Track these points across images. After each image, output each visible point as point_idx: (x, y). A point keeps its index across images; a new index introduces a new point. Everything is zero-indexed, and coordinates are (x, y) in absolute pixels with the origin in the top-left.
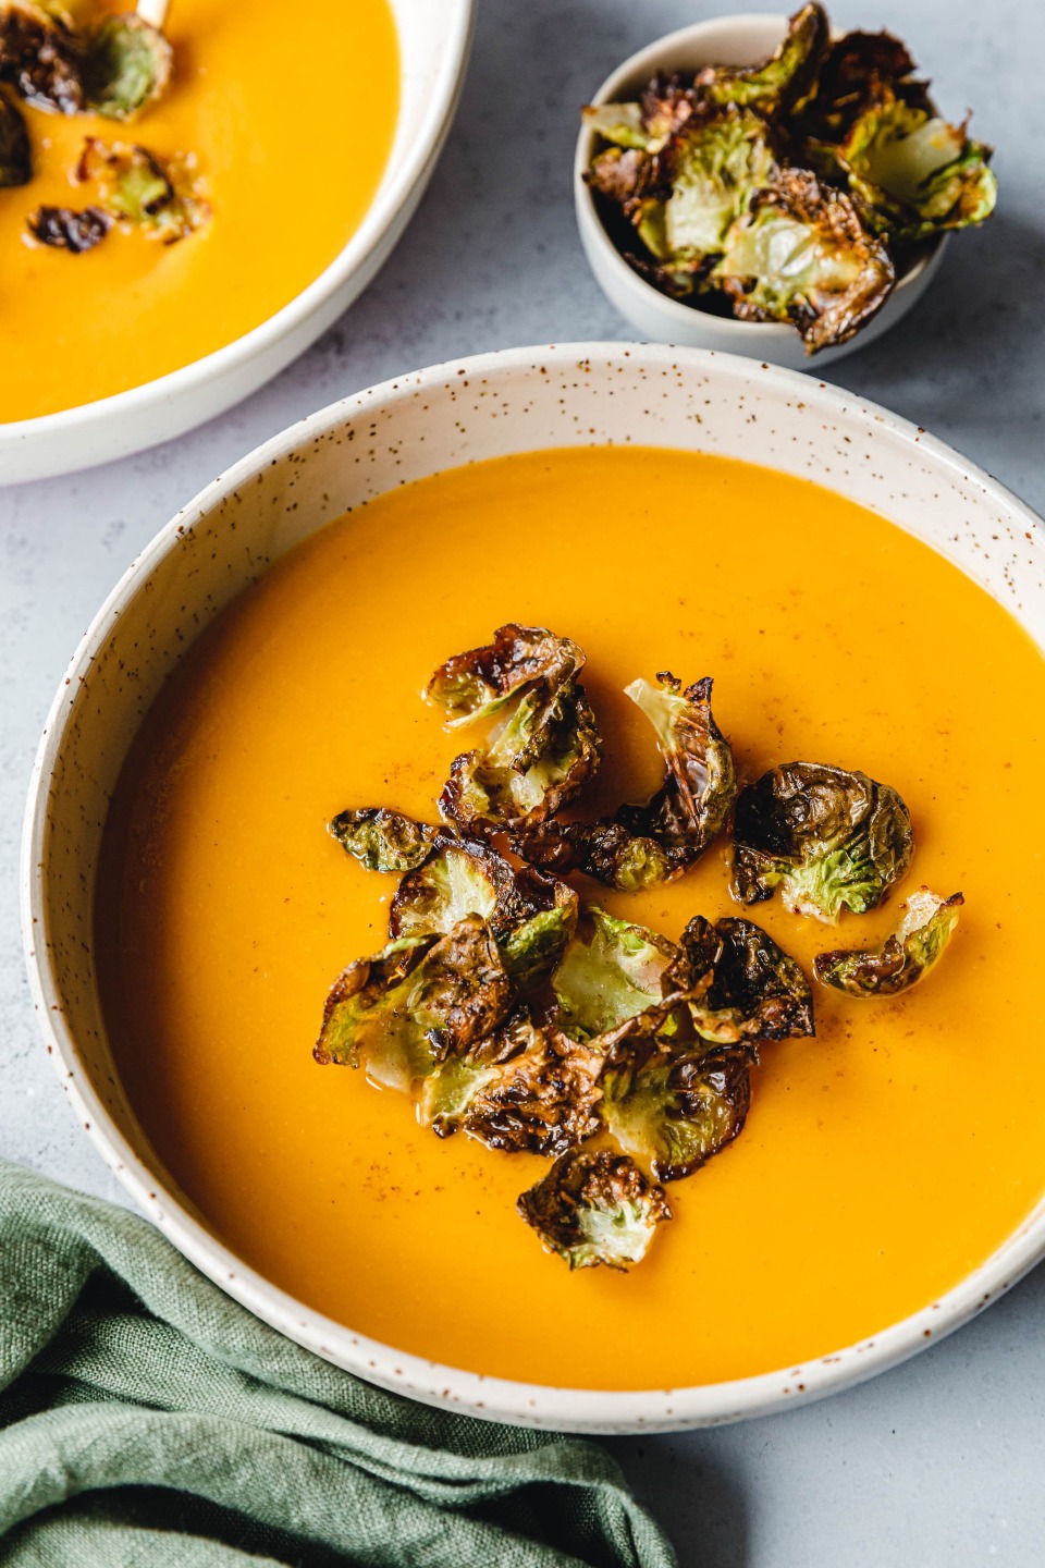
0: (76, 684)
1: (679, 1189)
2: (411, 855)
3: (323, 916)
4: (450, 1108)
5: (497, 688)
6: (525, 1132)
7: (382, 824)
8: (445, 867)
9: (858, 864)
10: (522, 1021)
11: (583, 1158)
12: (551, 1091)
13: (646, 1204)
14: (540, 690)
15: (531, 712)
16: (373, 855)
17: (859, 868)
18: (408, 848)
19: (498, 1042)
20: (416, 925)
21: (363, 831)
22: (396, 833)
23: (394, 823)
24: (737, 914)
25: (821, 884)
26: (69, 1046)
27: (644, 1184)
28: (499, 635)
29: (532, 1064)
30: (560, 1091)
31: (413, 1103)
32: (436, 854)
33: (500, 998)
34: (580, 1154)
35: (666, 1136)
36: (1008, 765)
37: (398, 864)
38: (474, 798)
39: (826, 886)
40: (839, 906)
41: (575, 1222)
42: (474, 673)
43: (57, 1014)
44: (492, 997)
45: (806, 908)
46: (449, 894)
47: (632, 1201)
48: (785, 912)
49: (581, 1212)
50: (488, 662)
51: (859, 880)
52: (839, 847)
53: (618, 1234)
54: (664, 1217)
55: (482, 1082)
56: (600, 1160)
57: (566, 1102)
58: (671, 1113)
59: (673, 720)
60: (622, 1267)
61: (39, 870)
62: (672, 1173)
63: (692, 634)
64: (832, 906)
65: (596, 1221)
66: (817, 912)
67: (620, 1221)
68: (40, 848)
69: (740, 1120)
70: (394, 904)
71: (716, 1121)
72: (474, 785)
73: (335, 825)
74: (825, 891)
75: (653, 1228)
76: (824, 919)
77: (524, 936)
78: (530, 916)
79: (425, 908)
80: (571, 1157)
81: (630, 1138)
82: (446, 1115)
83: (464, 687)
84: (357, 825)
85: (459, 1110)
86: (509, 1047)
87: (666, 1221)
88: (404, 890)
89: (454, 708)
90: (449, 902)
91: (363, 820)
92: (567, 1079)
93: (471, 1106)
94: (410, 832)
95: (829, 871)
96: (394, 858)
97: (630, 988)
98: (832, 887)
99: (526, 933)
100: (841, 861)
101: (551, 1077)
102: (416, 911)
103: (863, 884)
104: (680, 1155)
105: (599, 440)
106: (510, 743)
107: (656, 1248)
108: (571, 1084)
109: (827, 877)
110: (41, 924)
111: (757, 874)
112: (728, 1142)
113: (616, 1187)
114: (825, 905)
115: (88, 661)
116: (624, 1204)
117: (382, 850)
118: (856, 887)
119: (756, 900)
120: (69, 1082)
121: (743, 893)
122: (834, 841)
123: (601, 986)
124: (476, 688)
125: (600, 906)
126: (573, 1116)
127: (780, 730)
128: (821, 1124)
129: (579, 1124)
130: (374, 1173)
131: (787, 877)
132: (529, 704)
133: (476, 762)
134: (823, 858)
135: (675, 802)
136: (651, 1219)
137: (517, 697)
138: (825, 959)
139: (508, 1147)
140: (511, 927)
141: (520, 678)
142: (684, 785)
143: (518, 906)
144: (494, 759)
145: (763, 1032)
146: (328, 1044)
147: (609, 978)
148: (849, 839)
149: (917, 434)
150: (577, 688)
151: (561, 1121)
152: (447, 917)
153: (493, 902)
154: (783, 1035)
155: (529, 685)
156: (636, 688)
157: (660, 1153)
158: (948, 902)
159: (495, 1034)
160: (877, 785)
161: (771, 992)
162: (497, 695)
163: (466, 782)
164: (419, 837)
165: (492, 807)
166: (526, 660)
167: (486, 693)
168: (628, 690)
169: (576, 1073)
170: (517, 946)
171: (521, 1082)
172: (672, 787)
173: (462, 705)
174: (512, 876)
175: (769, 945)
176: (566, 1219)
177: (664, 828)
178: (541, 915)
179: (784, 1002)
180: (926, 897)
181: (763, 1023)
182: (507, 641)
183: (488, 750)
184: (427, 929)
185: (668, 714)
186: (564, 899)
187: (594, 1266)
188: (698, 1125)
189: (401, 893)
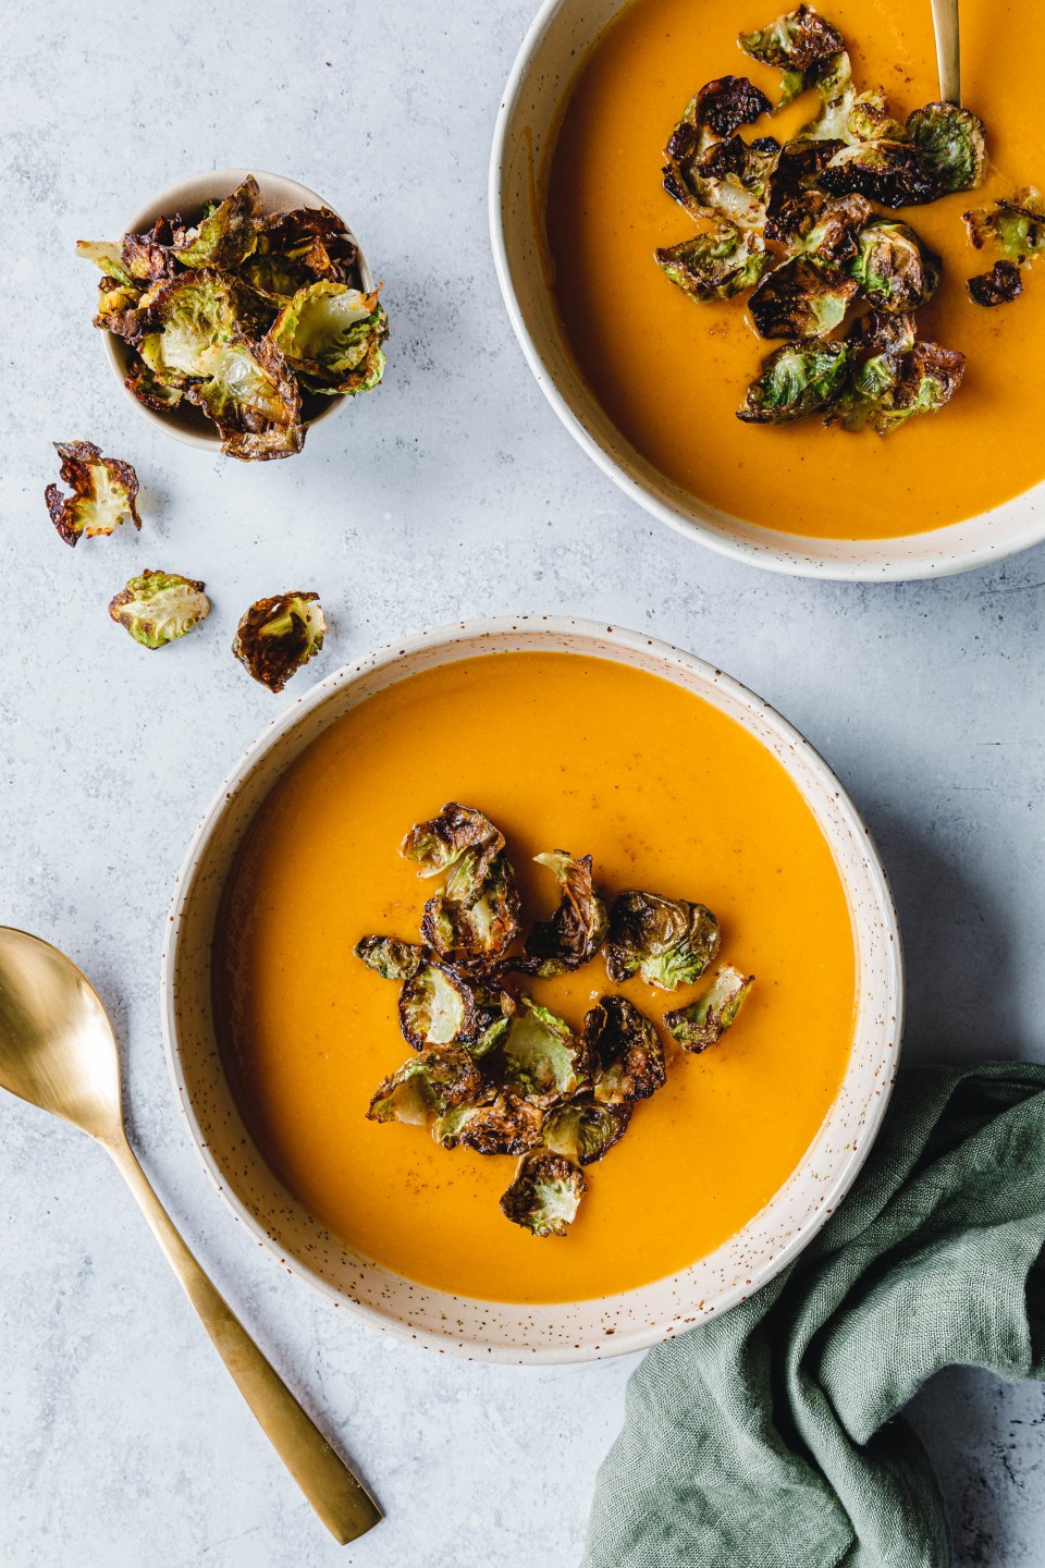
0: (178, 919)
1: (592, 1169)
2: (407, 968)
3: (357, 1012)
4: (452, 1130)
5: (448, 841)
6: (498, 1144)
7: (386, 946)
8: (430, 974)
9: (685, 957)
10: (491, 1088)
11: (534, 1159)
12: (510, 1124)
13: (573, 1182)
14: (479, 850)
15: (472, 863)
16: (384, 969)
17: (686, 960)
18: (405, 964)
19: (476, 1098)
20: (416, 1013)
21: (376, 951)
22: (396, 954)
23: (394, 946)
24: (614, 991)
25: (663, 971)
26: (216, 1169)
27: (571, 1168)
28: (446, 810)
29: (499, 1110)
30: (516, 1124)
31: (429, 1130)
32: (422, 969)
33: (476, 1085)
34: (532, 1157)
35: (582, 1136)
36: (780, 871)
37: (399, 975)
38: (443, 926)
39: (667, 972)
40: (676, 983)
41: (533, 1192)
42: (432, 833)
43: (206, 1149)
44: (471, 1085)
45: (656, 983)
46: (433, 989)
47: (564, 1180)
48: (643, 984)
49: (536, 1187)
50: (442, 827)
51: (687, 966)
52: (674, 947)
53: (559, 1199)
54: (584, 1190)
55: (469, 1117)
56: (545, 1158)
57: (522, 1127)
58: (584, 1121)
59: (564, 865)
60: (564, 1232)
61: (177, 1054)
62: (584, 1161)
63: (571, 793)
64: (672, 983)
65: (546, 1192)
66: (662, 987)
67: (559, 1191)
68: (175, 1038)
69: (624, 1125)
70: (401, 1001)
71: (610, 1125)
72: (441, 920)
73: (359, 952)
74: (667, 977)
75: (579, 1200)
76: (667, 989)
77: (486, 1043)
78: (487, 1026)
79: (420, 1001)
80: (527, 1159)
81: (563, 1145)
82: (450, 1135)
83: (427, 844)
84: (372, 948)
85: (457, 1131)
86: (483, 1102)
87: (585, 1187)
88: (406, 995)
89: (423, 859)
90: (434, 994)
91: (375, 945)
92: (520, 1117)
93: (463, 1130)
94: (404, 954)
95: (668, 961)
96: (397, 971)
97: (552, 1039)
98: (670, 971)
99: (487, 1039)
100: (675, 955)
101: (510, 1117)
102: (415, 1003)
103: (690, 969)
104: (591, 1148)
106: (462, 887)
107: (581, 1211)
108: (522, 1121)
109: (667, 965)
110: (185, 1091)
111: (623, 963)
112: (618, 1137)
113: (555, 1172)
114: (668, 983)
115: (183, 902)
116: (560, 1182)
117: (389, 965)
118: (685, 971)
119: (626, 977)
120: (220, 1193)
121: (616, 975)
122: (670, 945)
123: (536, 1041)
124: (435, 842)
125: (529, 997)
126: (525, 1134)
127: (633, 859)
128: (673, 1122)
129: (530, 1139)
130: (410, 1178)
131: (642, 962)
132: (471, 859)
133: (440, 906)
134: (663, 954)
135: (569, 913)
136: (577, 1193)
137: (462, 857)
138: (671, 1015)
139: (488, 1153)
140: (477, 1034)
141: (463, 839)
142: (575, 904)
143: (479, 1017)
144: (451, 894)
145: (637, 1091)
146: (375, 1111)
147: (538, 1034)
148: (678, 943)
149: (715, 676)
150: (501, 855)
151: (519, 1136)
152: (434, 1006)
153: (462, 1007)
154: (648, 1093)
155: (470, 849)
156: (540, 858)
157: (578, 1149)
158: (746, 982)
159: (474, 1097)
160: (693, 906)
161: (637, 1043)
162: (449, 850)
163: (436, 919)
164: (410, 954)
165: (455, 932)
166: (465, 823)
167: (443, 848)
168: (535, 859)
169: (524, 1114)
170: (482, 1049)
171: (493, 1119)
172: (566, 903)
173: (428, 857)
174: (472, 997)
175: (635, 1012)
176: (528, 1192)
177: (564, 930)
178: (494, 1026)
179: (646, 1054)
180: (731, 971)
181: (636, 1078)
182: (452, 810)
183: (446, 889)
184: (423, 1014)
185: (561, 863)
186: (507, 1004)
187: (546, 1235)
188: (600, 1128)
189: (404, 995)
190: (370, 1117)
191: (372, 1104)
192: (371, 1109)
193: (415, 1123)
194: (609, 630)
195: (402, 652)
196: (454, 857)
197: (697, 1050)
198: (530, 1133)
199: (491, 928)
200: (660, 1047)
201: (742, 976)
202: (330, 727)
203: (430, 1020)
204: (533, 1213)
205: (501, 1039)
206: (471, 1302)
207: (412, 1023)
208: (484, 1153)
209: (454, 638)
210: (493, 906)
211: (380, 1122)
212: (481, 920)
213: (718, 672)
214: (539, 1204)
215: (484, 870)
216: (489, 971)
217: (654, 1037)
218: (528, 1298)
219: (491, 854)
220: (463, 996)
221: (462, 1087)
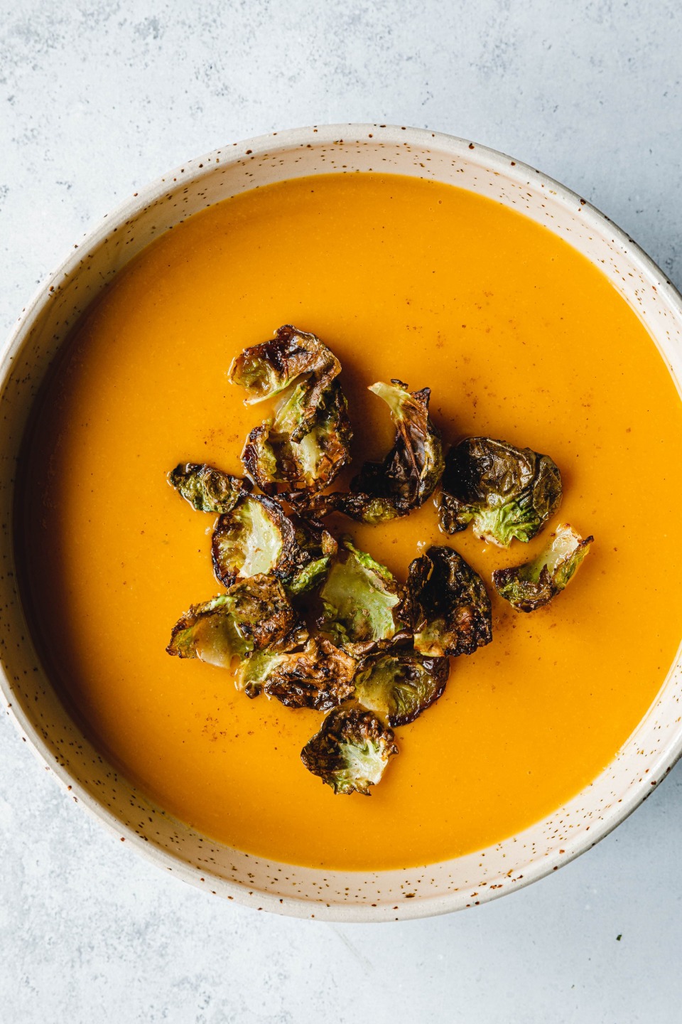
1: (404, 731)
2: (224, 502)
3: (167, 543)
4: (256, 677)
5: (280, 370)
6: (304, 696)
7: (204, 476)
8: (248, 509)
9: (524, 511)
10: (302, 630)
11: (342, 714)
12: (321, 674)
13: (382, 743)
14: (311, 380)
15: (303, 393)
16: (199, 500)
17: (525, 514)
18: (222, 497)
19: (286, 640)
20: (230, 549)
21: (192, 480)
22: (214, 485)
23: (212, 476)
24: (442, 542)
25: (500, 524)
27: (380, 728)
28: (280, 333)
29: (309, 657)
30: (326, 674)
31: (232, 675)
32: (242, 501)
33: (287, 623)
34: (340, 711)
35: (395, 695)
36: (629, 430)
37: (216, 508)
38: (266, 457)
39: (503, 526)
40: (510, 538)
41: (338, 750)
42: (263, 358)
44: (282, 622)
45: (489, 538)
46: (250, 525)
47: (373, 740)
48: (475, 538)
49: (341, 745)
50: (274, 352)
51: (526, 522)
52: (513, 500)
53: (365, 760)
54: (394, 752)
55: (276, 663)
56: (353, 715)
57: (331, 679)
58: (398, 679)
59: (402, 402)
60: (368, 791)
62: (400, 720)
63: (415, 328)
64: (506, 539)
65: (351, 752)
66: (496, 542)
67: (366, 751)
69: (442, 686)
70: (214, 535)
71: (427, 686)
72: (265, 451)
73: (173, 478)
74: (502, 531)
75: (387, 761)
76: (500, 546)
77: (302, 581)
78: (306, 563)
79: (235, 537)
80: (334, 714)
81: (372, 701)
82: (254, 682)
83: (258, 368)
84: (187, 476)
85: (262, 678)
86: (293, 645)
87: (395, 750)
88: (221, 527)
89: (251, 386)
90: (251, 531)
91: (190, 473)
92: (331, 667)
93: (269, 678)
94: (223, 485)
95: (505, 515)
96: (213, 504)
97: (371, 590)
98: (507, 526)
99: (303, 578)
100: (513, 508)
101: (321, 666)
102: (229, 539)
103: (527, 524)
104: (403, 708)
105: (349, 170)
106: (290, 417)
107: (387, 774)
108: (334, 671)
109: (504, 519)
111: (456, 514)
112: (434, 700)
113: (363, 730)
114: (502, 539)
116: (368, 741)
117: (205, 497)
118: (522, 526)
119: (457, 531)
120: (9, 710)
121: (447, 527)
122: (509, 496)
123: (354, 590)
124: (265, 370)
125: (352, 542)
126: (335, 687)
127: (475, 404)
128: (494, 688)
129: (339, 691)
130: (208, 723)
131: (476, 515)
132: (302, 388)
133: (266, 435)
134: (501, 507)
135: (402, 456)
136: (385, 754)
137: (292, 385)
138: (500, 574)
139: (294, 705)
140: (293, 571)
141: (296, 365)
142: (409, 445)
143: (298, 554)
144: (279, 426)
145: (459, 646)
146: (176, 645)
147: (358, 583)
148: (519, 496)
149: (579, 205)
150: (335, 383)
151: (328, 689)
152: (250, 542)
153: (280, 544)
154: (472, 649)
155: (302, 376)
156: (377, 388)
157: (391, 708)
158: (583, 543)
159: (284, 639)
160: (539, 457)
161: (464, 600)
162: (280, 377)
163: (260, 449)
164: (229, 487)
165: (279, 465)
166: (300, 350)
167: (273, 376)
168: (371, 388)
169: (337, 664)
170: (298, 586)
171: (301, 667)
172: (400, 445)
173: (256, 385)
174: (293, 532)
175: (464, 565)
176: (332, 750)
177: (394, 474)
178: (313, 564)
179: (472, 610)
180: (569, 531)
181: (459, 633)
182: (285, 334)
183: (274, 420)
184: (237, 552)
185: (398, 398)
186: (328, 543)
187: (350, 793)
188: (415, 688)
189: (219, 528)
190: (170, 651)
191: (174, 634)
192: (172, 641)
193: (217, 664)
194: (471, 147)
195: (249, 152)
196: (285, 384)
197: (527, 609)
198: (341, 685)
199: (317, 465)
200: (488, 604)
201: (580, 537)
202: (164, 238)
203: (244, 558)
204: (336, 773)
205: (319, 581)
206: (264, 860)
207: (225, 560)
208: (289, 705)
209: (305, 143)
210: (321, 442)
211: (181, 657)
212: (308, 457)
213: (583, 202)
214: (343, 764)
215: (315, 401)
216: (312, 504)
217: (483, 594)
218: (323, 864)
219: (325, 383)
220: (283, 531)
221: (272, 625)
